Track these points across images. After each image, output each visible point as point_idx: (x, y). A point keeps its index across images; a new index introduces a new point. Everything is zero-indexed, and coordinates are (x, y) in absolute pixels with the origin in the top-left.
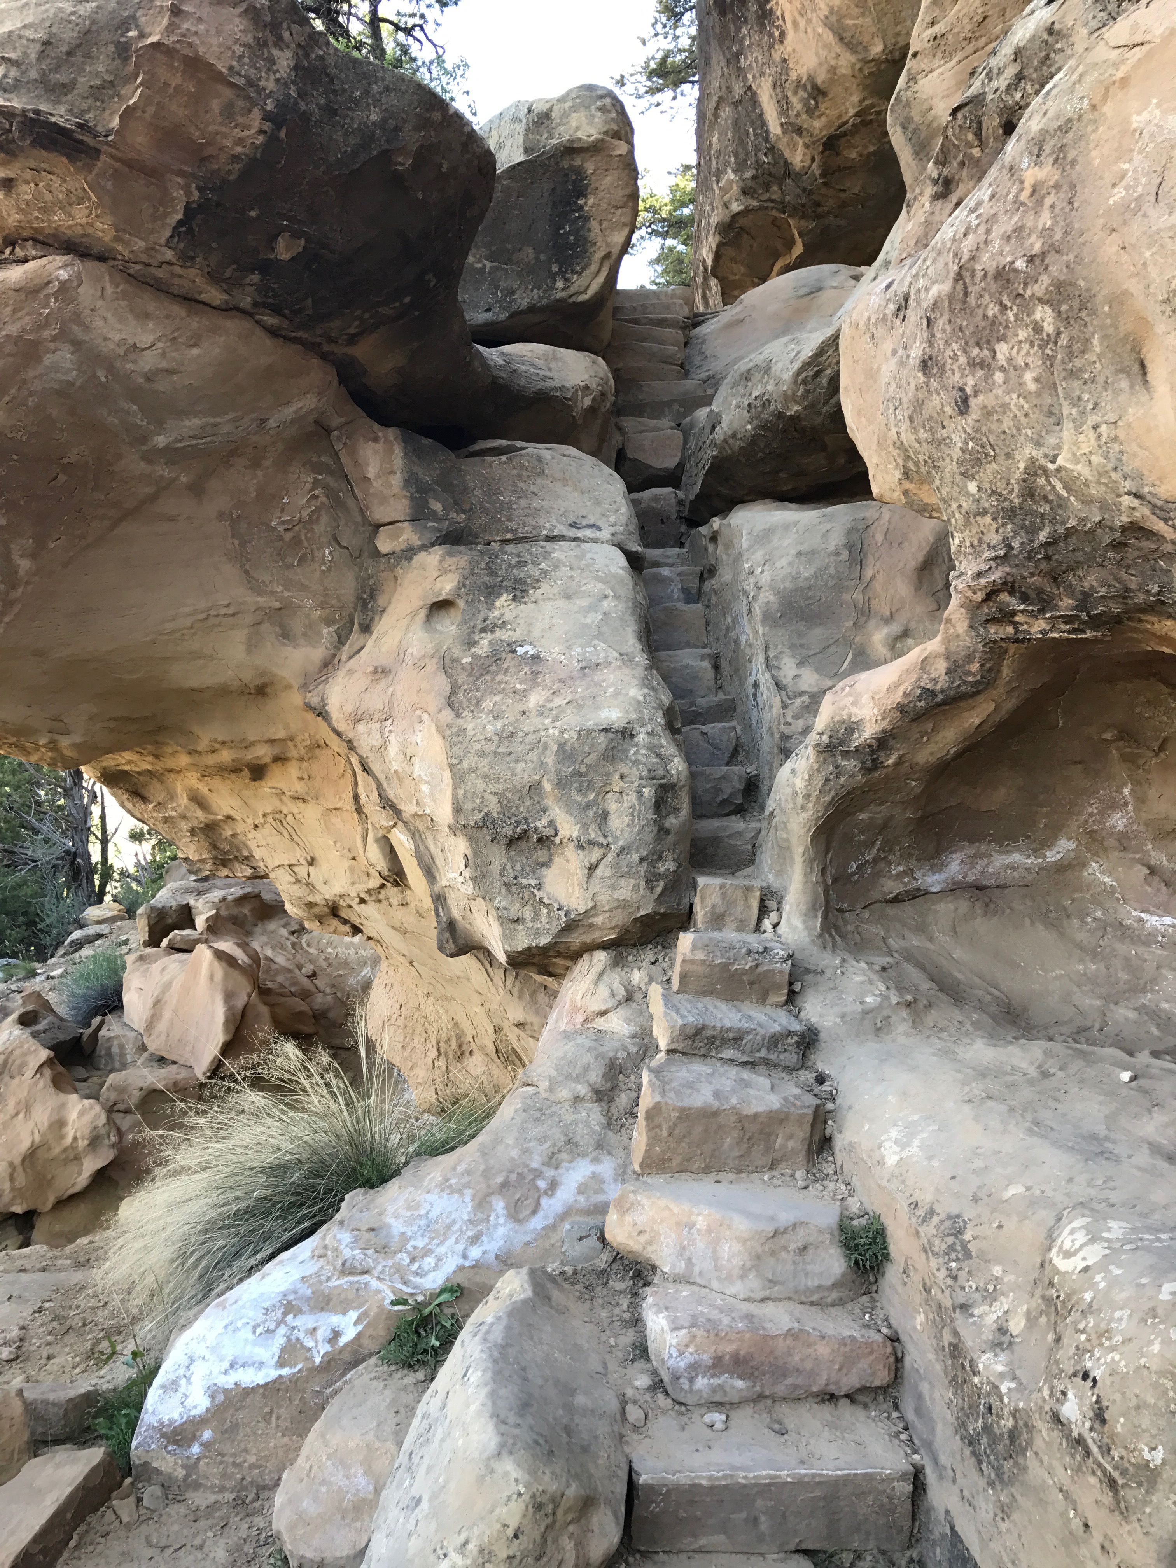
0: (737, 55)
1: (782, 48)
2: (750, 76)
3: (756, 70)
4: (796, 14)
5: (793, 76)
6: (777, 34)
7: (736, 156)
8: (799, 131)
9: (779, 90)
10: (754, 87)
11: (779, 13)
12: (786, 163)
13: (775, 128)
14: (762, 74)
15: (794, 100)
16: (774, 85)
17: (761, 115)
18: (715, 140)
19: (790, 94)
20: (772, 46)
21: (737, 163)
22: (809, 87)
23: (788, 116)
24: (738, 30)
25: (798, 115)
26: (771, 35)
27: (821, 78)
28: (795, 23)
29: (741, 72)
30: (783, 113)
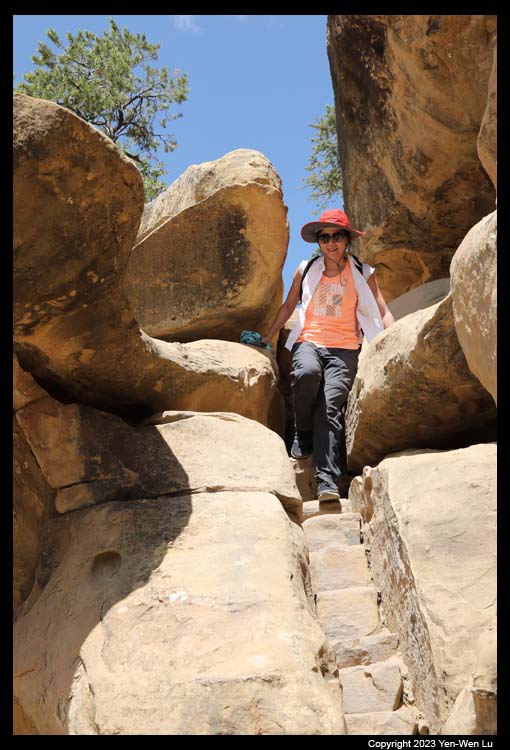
0: (365, 145)
1: (396, 135)
2: (376, 158)
3: (379, 154)
4: (404, 110)
5: (406, 151)
6: (391, 125)
7: (372, 213)
8: (415, 188)
9: (397, 164)
10: (380, 165)
11: (391, 112)
12: (409, 214)
13: (397, 190)
14: (383, 155)
15: (409, 168)
16: (393, 160)
17: (387, 183)
18: (356, 206)
19: (405, 164)
20: (388, 134)
21: (373, 219)
22: (419, 157)
23: (405, 180)
24: (364, 129)
25: (413, 178)
26: (388, 127)
27: (427, 149)
28: (404, 117)
29: (369, 156)
30: (402, 177)
